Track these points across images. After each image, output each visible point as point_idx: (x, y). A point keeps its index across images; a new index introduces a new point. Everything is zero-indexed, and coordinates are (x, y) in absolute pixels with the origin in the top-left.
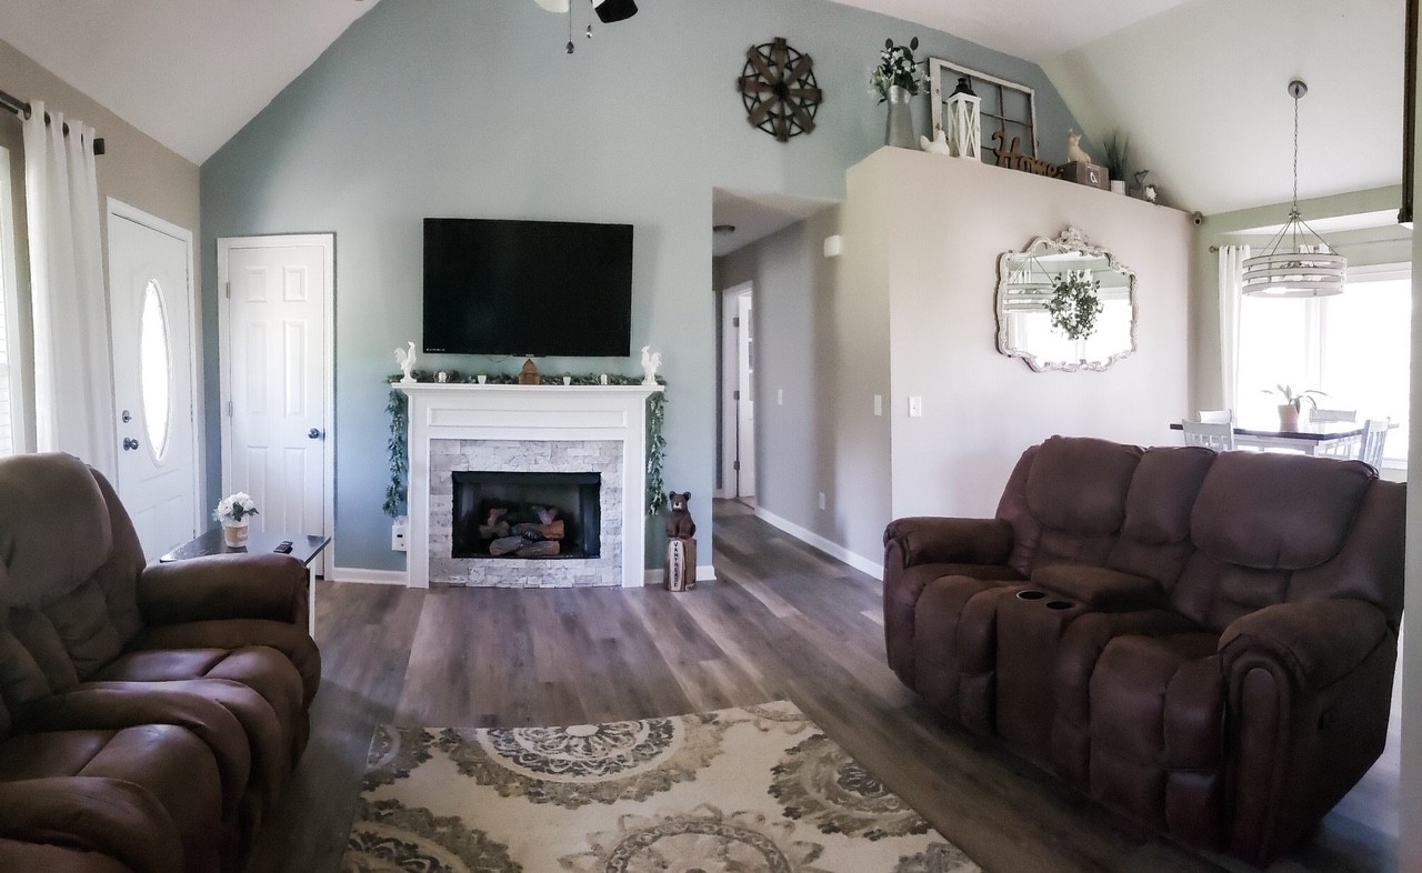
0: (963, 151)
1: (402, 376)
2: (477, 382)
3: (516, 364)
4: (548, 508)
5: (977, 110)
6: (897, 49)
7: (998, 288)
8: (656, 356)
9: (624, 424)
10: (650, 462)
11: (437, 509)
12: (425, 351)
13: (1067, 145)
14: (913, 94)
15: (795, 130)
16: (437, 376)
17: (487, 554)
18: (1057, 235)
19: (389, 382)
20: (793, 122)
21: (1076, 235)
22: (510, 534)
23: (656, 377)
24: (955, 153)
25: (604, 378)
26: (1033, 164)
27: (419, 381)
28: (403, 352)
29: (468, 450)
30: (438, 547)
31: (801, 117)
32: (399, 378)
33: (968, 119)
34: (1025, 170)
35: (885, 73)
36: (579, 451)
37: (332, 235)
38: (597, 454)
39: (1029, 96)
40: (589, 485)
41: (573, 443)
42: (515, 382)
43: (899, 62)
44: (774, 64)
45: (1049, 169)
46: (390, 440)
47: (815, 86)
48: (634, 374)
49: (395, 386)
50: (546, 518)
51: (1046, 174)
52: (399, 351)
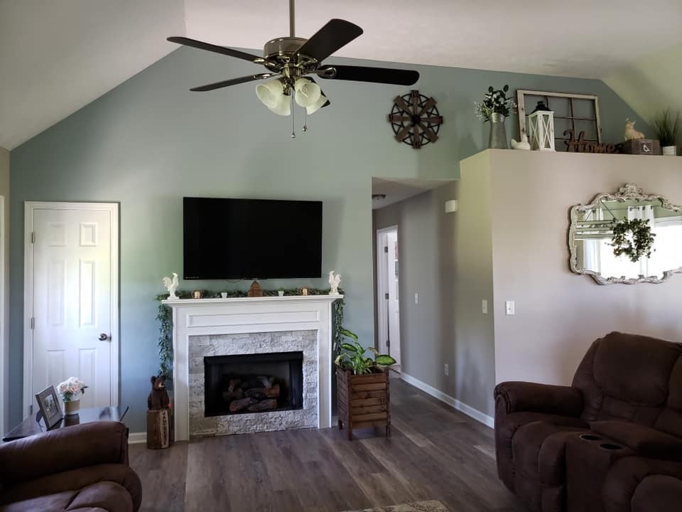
0: (542, 146)
1: (168, 295)
2: (221, 297)
3: (246, 284)
4: (268, 377)
5: (551, 119)
6: (495, 93)
7: (569, 229)
8: (338, 277)
9: (318, 319)
10: (335, 344)
11: (193, 384)
12: (185, 279)
13: (624, 129)
14: (506, 116)
15: (425, 141)
16: (194, 294)
17: (227, 412)
18: (616, 191)
19: (158, 299)
20: (423, 137)
21: (632, 189)
22: (244, 397)
23: (338, 289)
24: (535, 147)
25: (305, 291)
26: (595, 146)
27: (181, 298)
28: (169, 279)
29: (215, 342)
30: (195, 410)
31: (429, 133)
32: (167, 296)
33: (545, 126)
34: (590, 152)
35: (488, 106)
36: (289, 338)
37: (117, 204)
38: (301, 339)
39: (594, 101)
40: (295, 360)
41: (285, 333)
42: (245, 295)
43: (497, 100)
44: (412, 105)
45: (609, 148)
46: (160, 338)
47: (438, 114)
48: (323, 288)
49: (164, 302)
50: (267, 384)
51: (607, 152)
52: (166, 279)
